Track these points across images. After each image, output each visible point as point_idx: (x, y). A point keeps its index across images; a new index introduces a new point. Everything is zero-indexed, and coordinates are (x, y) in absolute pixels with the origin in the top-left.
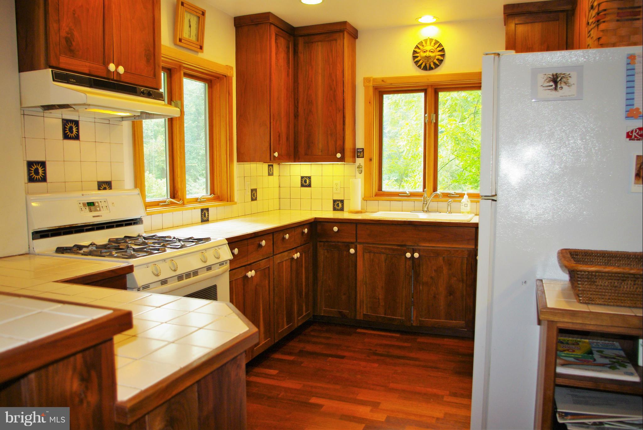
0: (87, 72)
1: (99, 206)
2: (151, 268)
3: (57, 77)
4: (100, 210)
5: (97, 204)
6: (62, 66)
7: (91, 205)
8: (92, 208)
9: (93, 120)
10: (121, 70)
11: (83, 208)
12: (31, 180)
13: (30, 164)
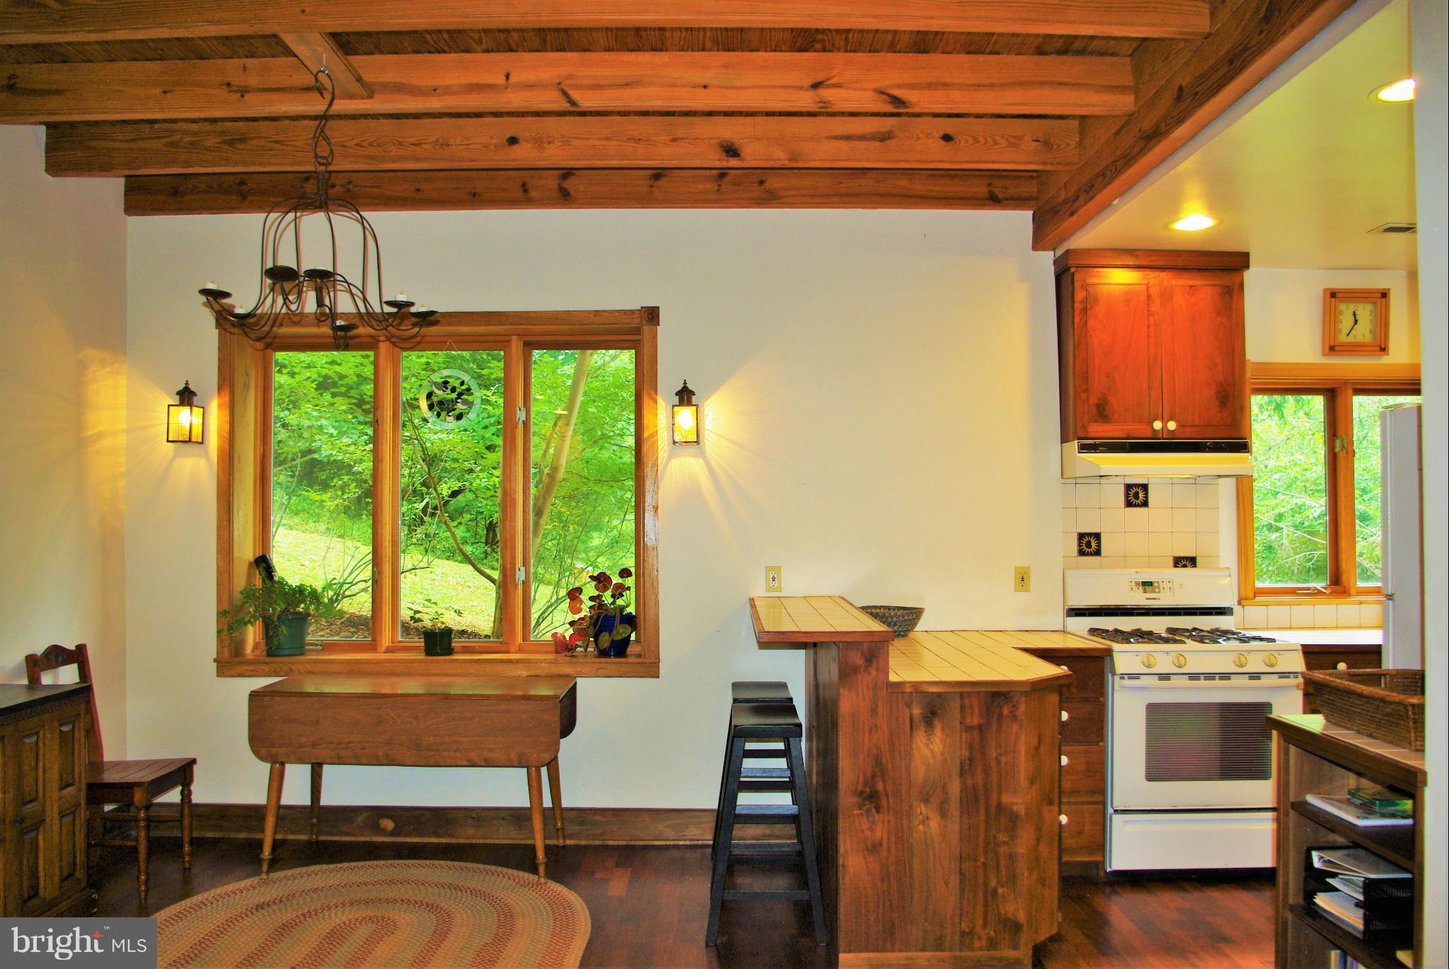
0: (1125, 436)
1: (1158, 587)
2: (1142, 656)
3: (1084, 448)
4: (1159, 592)
5: (1156, 584)
6: (1090, 435)
7: (1147, 585)
8: (1148, 588)
9: (1170, 481)
10: (1172, 425)
11: (1135, 588)
12: (1082, 553)
13: (1081, 536)
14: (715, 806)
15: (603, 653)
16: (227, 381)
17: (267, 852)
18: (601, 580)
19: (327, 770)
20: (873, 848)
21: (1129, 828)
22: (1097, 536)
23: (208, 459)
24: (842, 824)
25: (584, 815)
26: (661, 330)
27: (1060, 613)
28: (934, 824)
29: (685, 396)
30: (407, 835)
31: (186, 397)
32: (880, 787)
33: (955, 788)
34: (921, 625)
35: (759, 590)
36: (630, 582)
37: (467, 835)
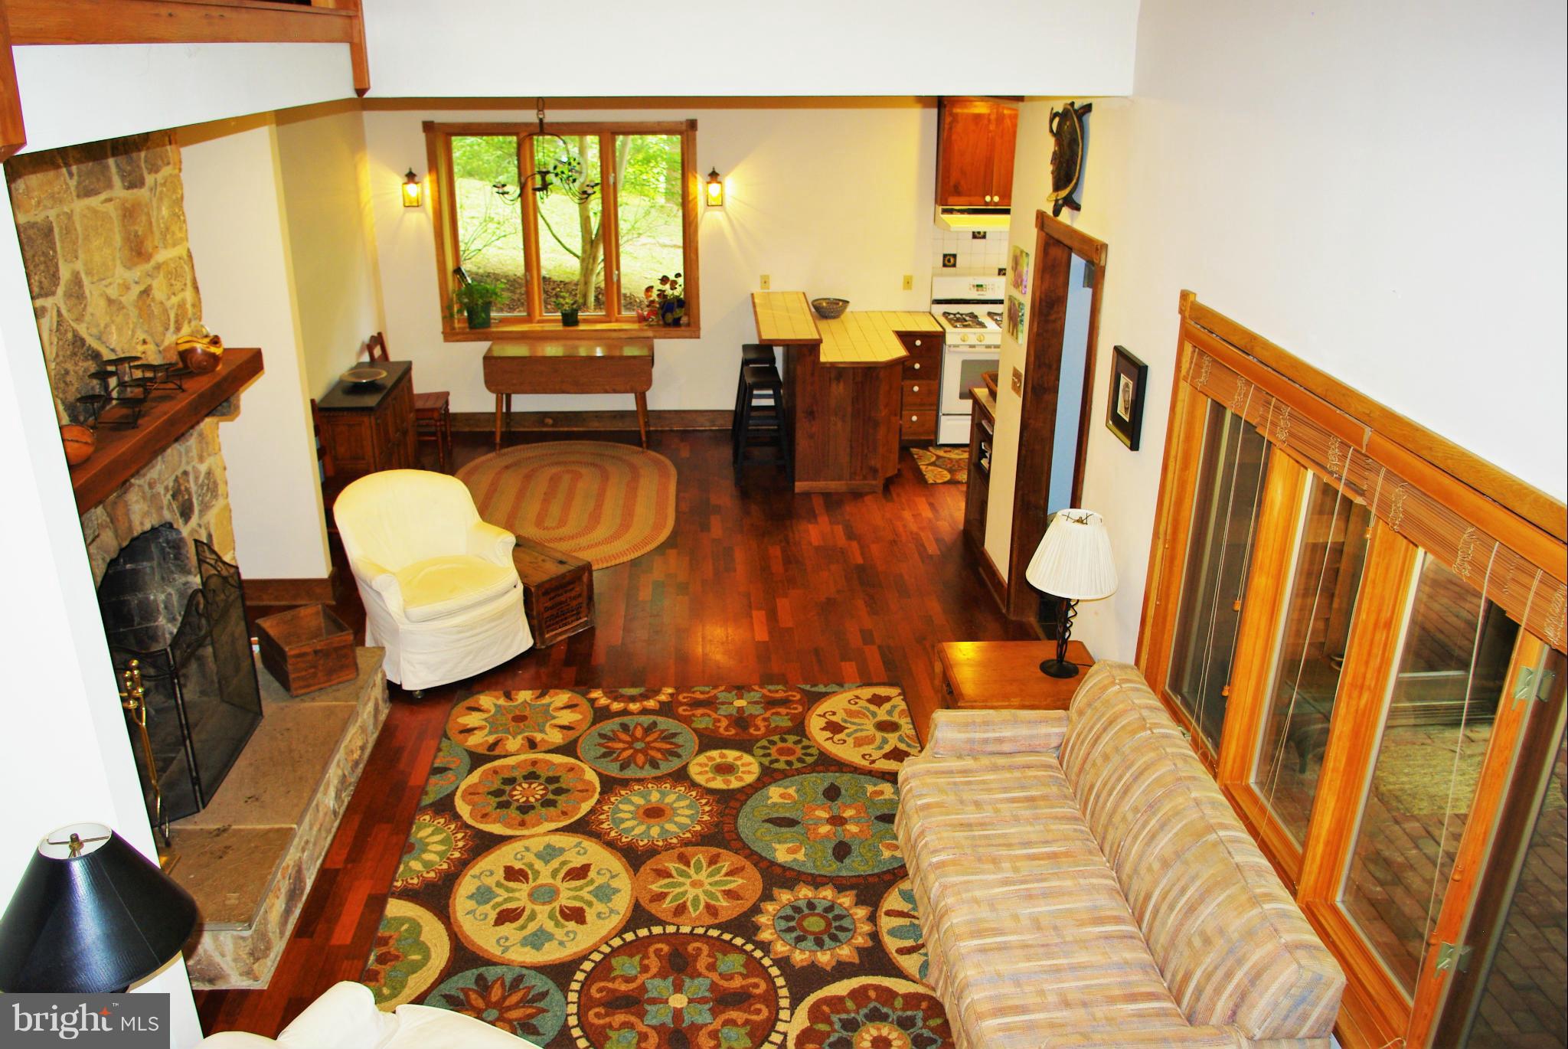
0: (969, 204)
1: (985, 288)
2: (961, 336)
3: (947, 211)
4: (985, 291)
5: (986, 285)
6: (949, 203)
7: (979, 286)
8: (980, 288)
10: (996, 199)
11: (972, 288)
12: (945, 265)
13: (945, 256)
14: (733, 407)
15: (667, 325)
16: (433, 166)
17: (498, 440)
18: (664, 280)
19: (514, 397)
20: (811, 437)
21: (949, 423)
22: (954, 256)
23: (427, 214)
24: (798, 425)
25: (660, 414)
26: (698, 133)
27: (929, 302)
28: (840, 424)
29: (714, 175)
30: (562, 426)
31: (411, 177)
32: (815, 409)
33: (849, 409)
34: (849, 309)
35: (757, 289)
36: (681, 280)
37: (595, 426)
